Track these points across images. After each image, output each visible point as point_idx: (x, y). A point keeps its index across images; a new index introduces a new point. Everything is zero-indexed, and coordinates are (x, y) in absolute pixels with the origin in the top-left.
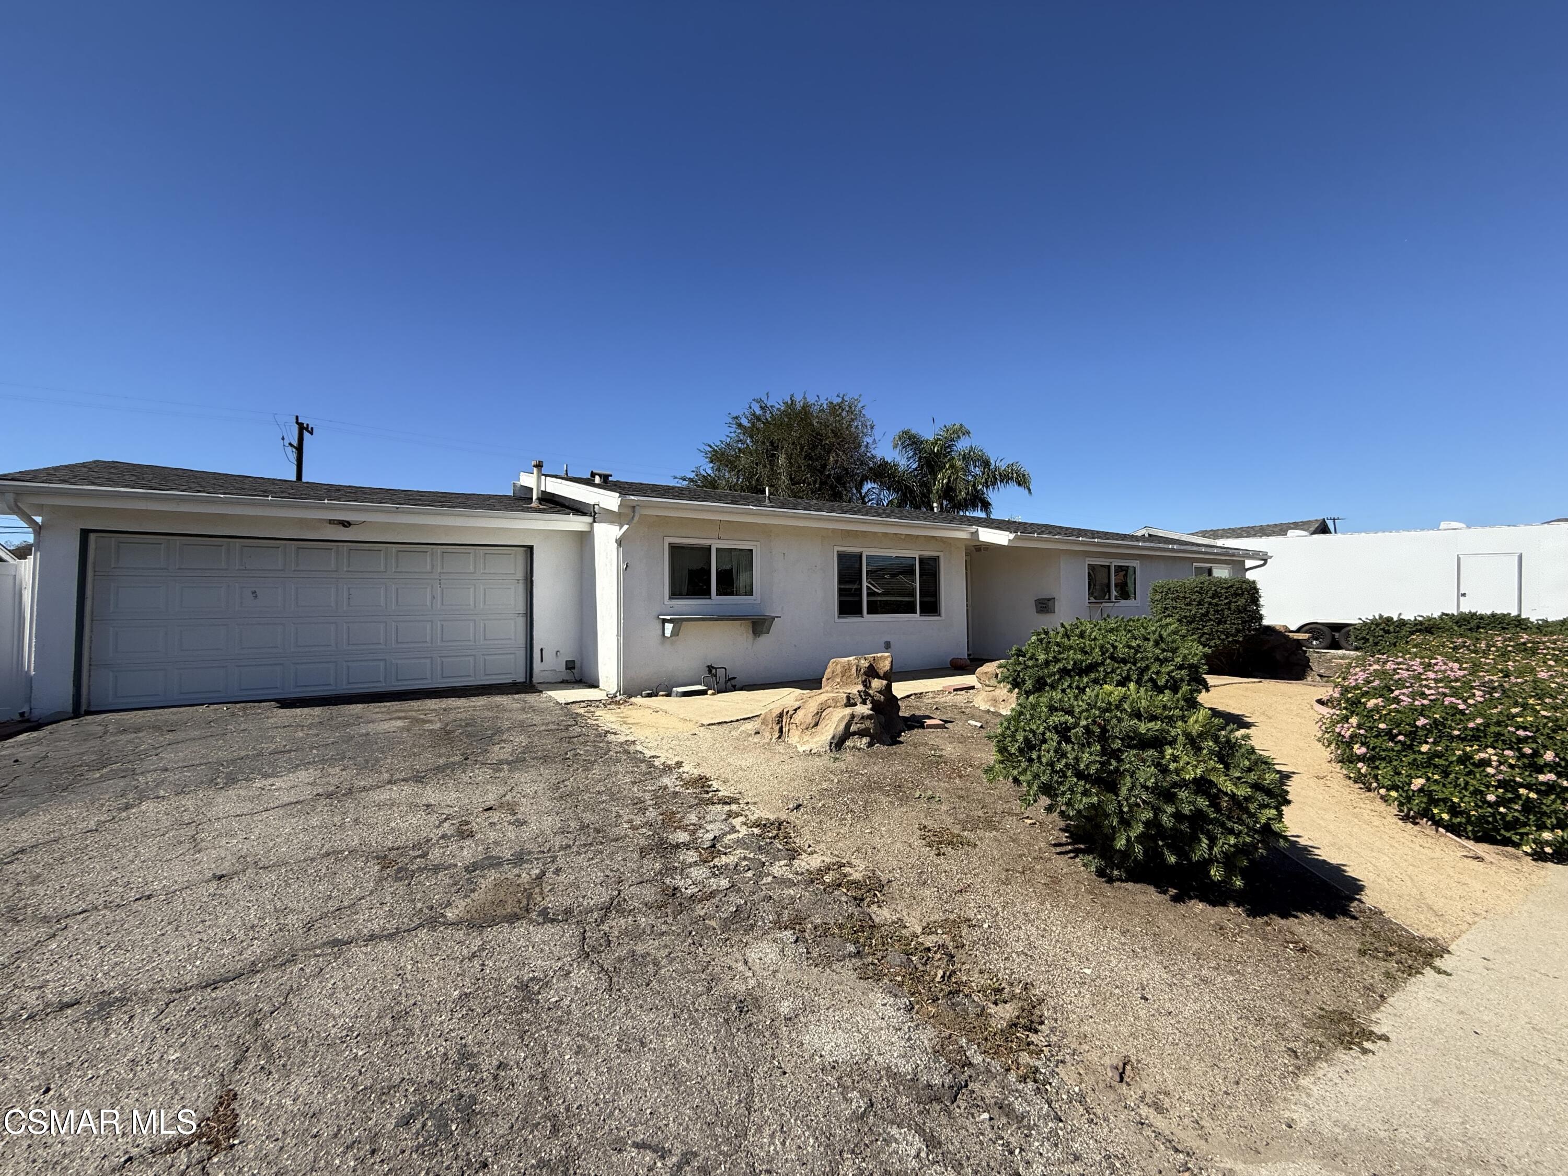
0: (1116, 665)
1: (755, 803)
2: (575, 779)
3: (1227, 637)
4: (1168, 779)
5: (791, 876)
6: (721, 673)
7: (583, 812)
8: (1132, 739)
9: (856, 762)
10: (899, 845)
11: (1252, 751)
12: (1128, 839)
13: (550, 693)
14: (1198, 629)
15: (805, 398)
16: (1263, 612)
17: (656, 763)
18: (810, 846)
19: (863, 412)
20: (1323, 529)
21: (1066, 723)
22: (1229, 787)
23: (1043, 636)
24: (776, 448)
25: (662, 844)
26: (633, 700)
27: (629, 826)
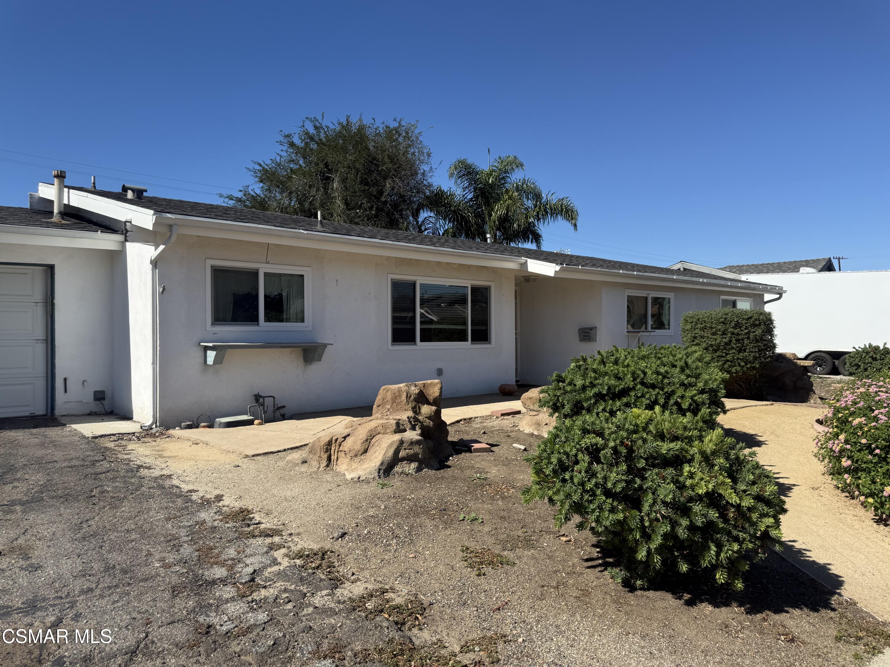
0: (646, 390)
1: (299, 534)
2: (101, 518)
3: (746, 364)
4: (685, 494)
5: (333, 605)
6: (269, 402)
7: (109, 552)
8: (655, 458)
9: (404, 487)
10: (441, 568)
11: (757, 466)
12: (649, 552)
13: (74, 426)
14: (722, 356)
15: (360, 119)
16: (776, 341)
17: (194, 497)
18: (353, 574)
19: (421, 138)
20: (829, 267)
21: (596, 444)
22: (734, 499)
23: (581, 363)
24: (330, 171)
25: (197, 581)
26: (171, 432)
27: (161, 564)
